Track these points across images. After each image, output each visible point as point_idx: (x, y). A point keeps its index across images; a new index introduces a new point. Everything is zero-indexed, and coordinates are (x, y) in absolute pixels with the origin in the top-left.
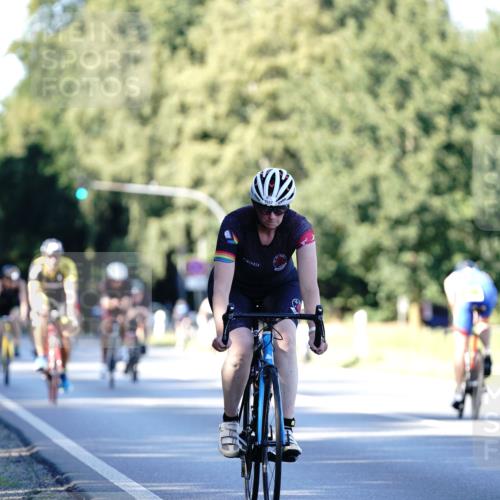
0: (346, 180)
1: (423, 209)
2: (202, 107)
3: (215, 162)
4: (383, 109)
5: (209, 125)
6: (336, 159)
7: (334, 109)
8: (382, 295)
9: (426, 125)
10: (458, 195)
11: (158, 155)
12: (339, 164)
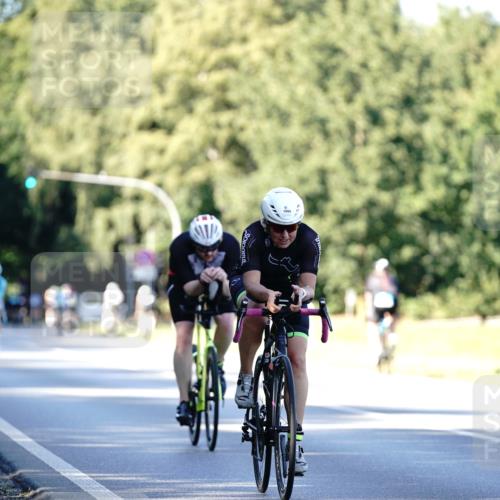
0: (293, 171)
1: (371, 204)
2: (150, 97)
3: (162, 152)
4: (333, 102)
5: (159, 116)
6: (285, 152)
7: (283, 102)
8: (329, 288)
9: (375, 118)
10: (408, 189)
11: (108, 144)
12: (288, 157)
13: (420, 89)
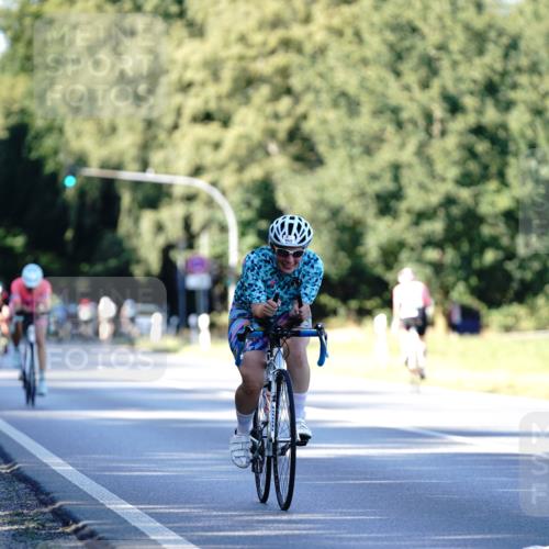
0: (363, 166)
1: (449, 201)
3: (217, 146)
4: (407, 88)
5: (213, 106)
6: (353, 145)
7: (352, 87)
9: (454, 107)
10: (493, 185)
11: (155, 138)
12: (357, 151)
13: (504, 74)
